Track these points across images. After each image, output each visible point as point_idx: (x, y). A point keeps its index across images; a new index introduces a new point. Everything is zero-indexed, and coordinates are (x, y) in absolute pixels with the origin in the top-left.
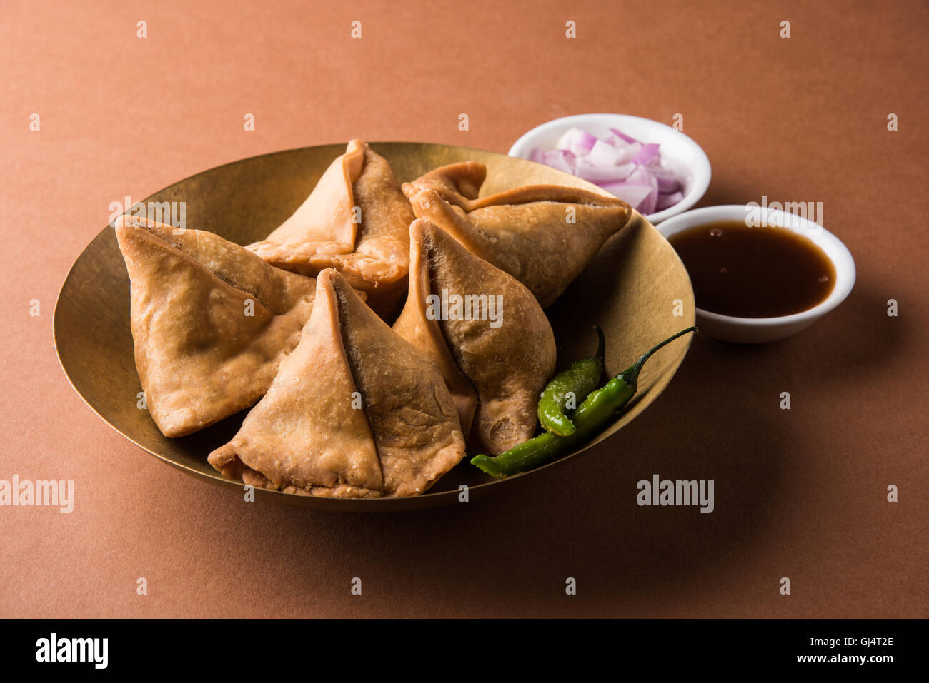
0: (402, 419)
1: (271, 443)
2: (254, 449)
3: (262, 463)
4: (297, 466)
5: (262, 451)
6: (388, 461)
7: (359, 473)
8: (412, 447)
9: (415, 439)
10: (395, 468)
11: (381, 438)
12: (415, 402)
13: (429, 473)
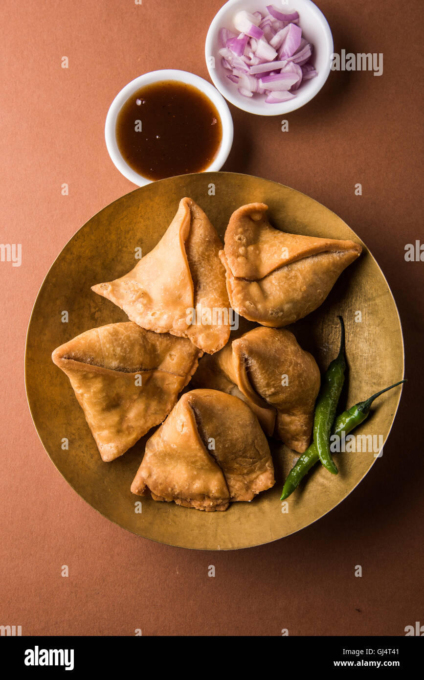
0: (238, 463)
1: (164, 474)
2: (156, 480)
3: (162, 491)
4: (181, 491)
5: (160, 481)
6: (232, 482)
7: (217, 495)
8: (244, 474)
9: (245, 471)
10: (236, 487)
11: (226, 470)
12: (244, 455)
13: (255, 489)
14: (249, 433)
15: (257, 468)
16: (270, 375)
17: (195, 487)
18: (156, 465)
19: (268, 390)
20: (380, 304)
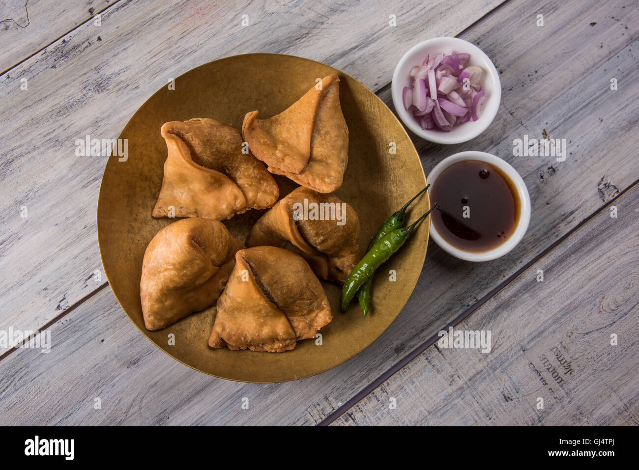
0: (297, 306)
1: (236, 326)
2: (229, 332)
3: (236, 341)
4: (253, 338)
5: (233, 333)
6: (296, 324)
7: (284, 336)
8: (305, 315)
9: (305, 312)
10: (300, 327)
11: (288, 314)
12: (301, 297)
13: (317, 326)
14: (303, 278)
15: (315, 308)
16: (318, 225)
17: (264, 332)
18: (227, 319)
19: (318, 239)
20: (401, 149)
